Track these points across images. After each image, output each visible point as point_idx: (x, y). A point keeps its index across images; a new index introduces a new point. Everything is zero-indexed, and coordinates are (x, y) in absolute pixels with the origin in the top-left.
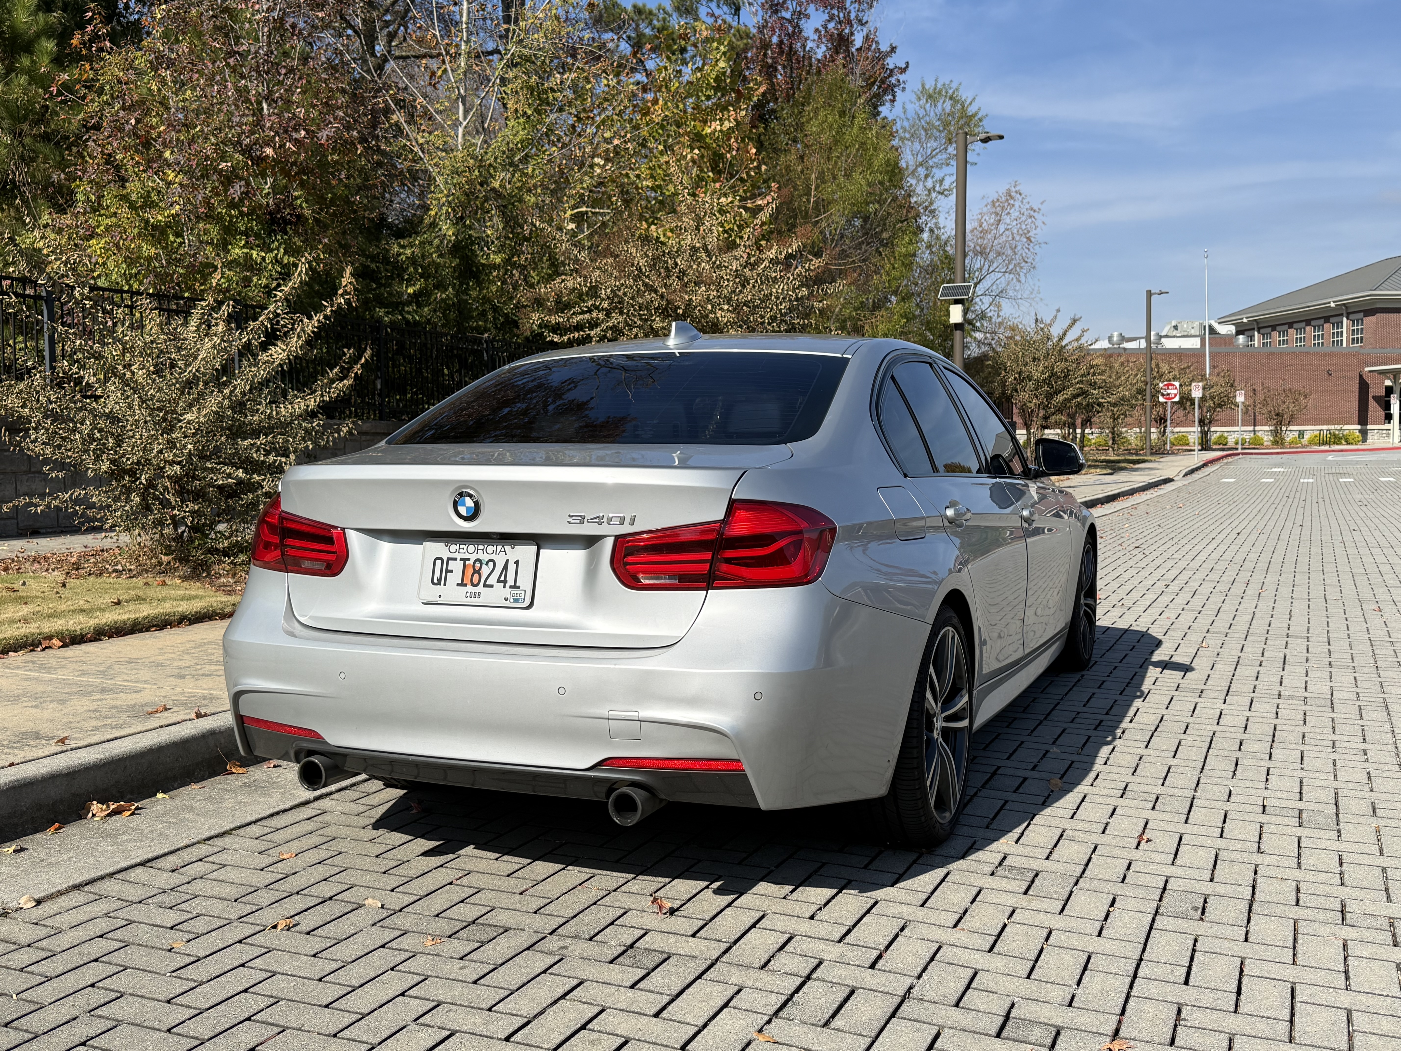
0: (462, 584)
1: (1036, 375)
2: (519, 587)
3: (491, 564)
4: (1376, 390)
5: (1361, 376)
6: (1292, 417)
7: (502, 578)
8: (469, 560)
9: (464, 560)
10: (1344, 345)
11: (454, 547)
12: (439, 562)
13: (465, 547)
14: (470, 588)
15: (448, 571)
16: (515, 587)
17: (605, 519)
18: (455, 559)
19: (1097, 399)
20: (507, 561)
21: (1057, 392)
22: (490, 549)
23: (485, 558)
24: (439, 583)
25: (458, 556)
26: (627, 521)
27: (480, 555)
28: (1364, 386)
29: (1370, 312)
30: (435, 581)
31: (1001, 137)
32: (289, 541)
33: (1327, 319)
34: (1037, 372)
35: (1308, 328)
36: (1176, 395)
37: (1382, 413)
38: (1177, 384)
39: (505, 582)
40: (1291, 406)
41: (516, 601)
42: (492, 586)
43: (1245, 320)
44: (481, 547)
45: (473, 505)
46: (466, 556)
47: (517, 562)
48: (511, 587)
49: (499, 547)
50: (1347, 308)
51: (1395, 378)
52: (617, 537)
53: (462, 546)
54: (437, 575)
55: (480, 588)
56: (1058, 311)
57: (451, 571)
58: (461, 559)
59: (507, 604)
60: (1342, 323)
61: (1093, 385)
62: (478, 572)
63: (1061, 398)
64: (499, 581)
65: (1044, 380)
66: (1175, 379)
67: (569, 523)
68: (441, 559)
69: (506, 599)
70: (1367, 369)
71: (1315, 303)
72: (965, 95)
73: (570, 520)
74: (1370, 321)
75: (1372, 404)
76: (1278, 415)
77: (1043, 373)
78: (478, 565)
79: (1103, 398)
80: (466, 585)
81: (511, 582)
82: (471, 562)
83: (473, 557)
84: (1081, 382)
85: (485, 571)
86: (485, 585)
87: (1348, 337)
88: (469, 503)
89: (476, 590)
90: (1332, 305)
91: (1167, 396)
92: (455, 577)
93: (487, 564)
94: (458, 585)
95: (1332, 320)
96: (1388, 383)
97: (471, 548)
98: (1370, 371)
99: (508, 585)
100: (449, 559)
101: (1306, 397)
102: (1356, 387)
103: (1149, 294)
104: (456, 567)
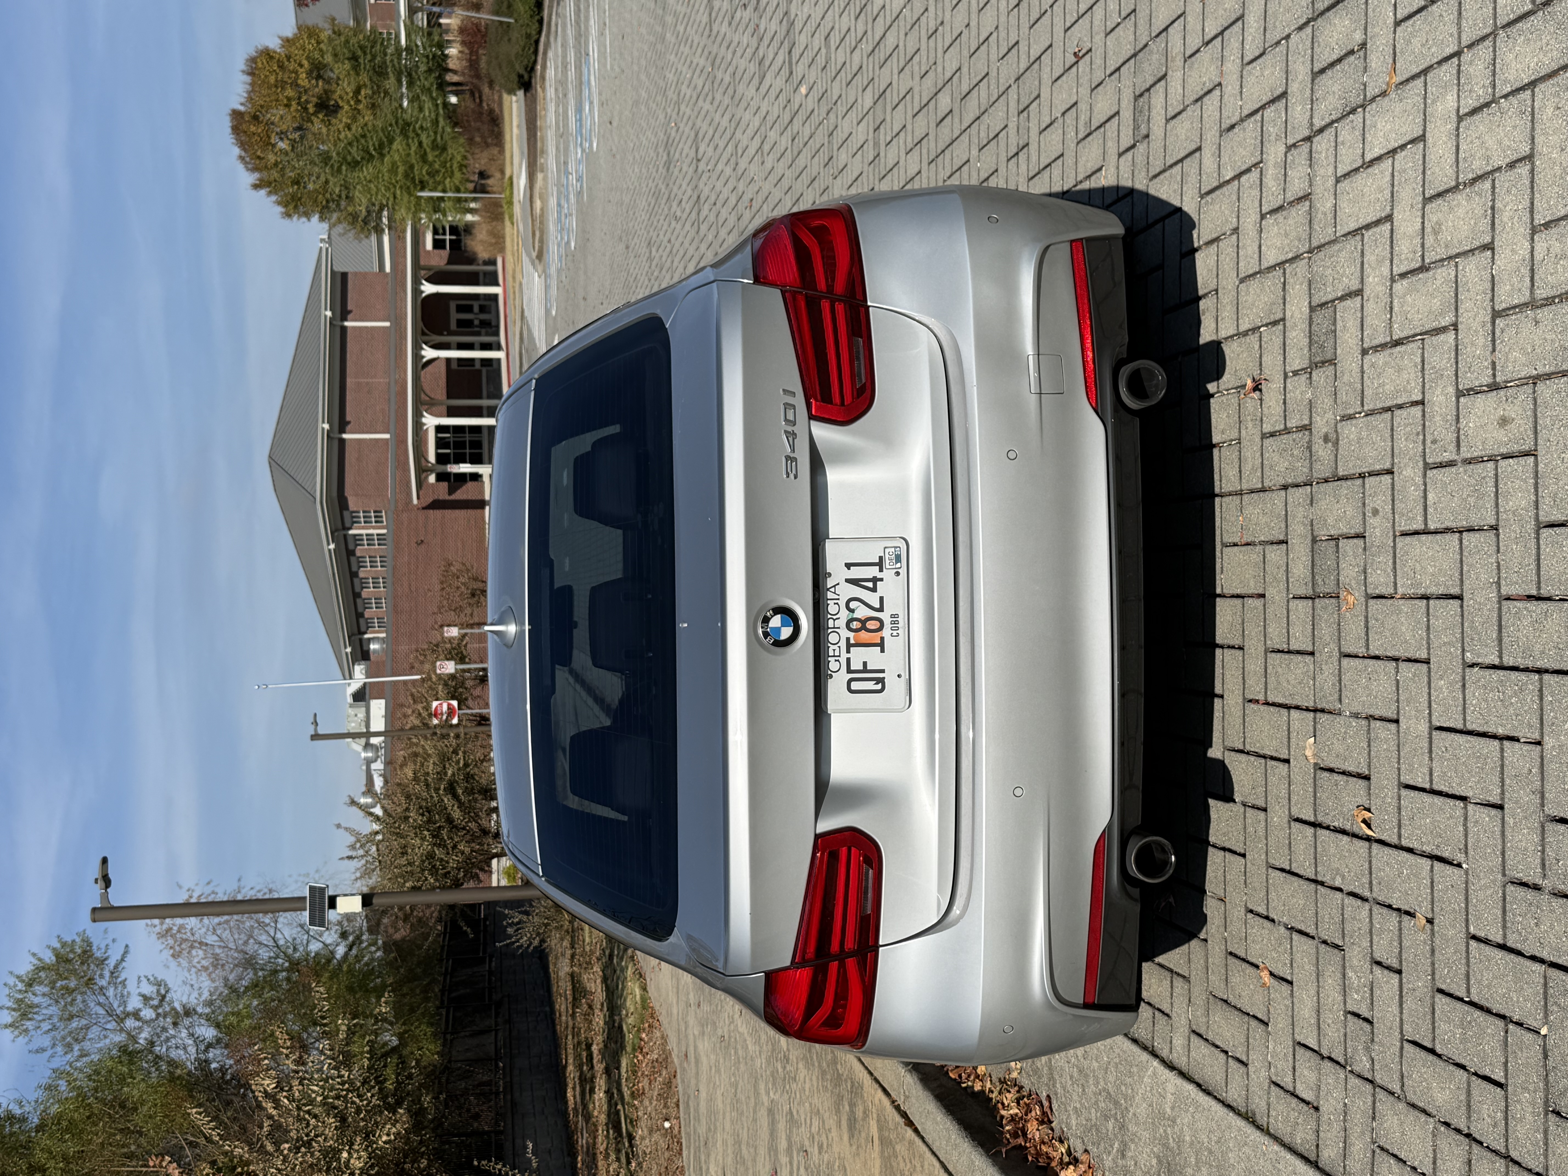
0: (881, 645)
1: (427, 846)
2: (881, 558)
3: (853, 605)
4: (442, 492)
5: (424, 508)
6: (475, 579)
7: (870, 585)
8: (848, 639)
9: (849, 646)
10: (384, 531)
11: (833, 665)
12: (855, 686)
13: (832, 647)
14: (886, 633)
15: (865, 670)
16: (880, 564)
17: (790, 429)
18: (848, 660)
19: (459, 769)
20: (847, 581)
21: (450, 820)
22: (832, 609)
23: (844, 615)
24: (881, 681)
25: (844, 656)
26: (790, 400)
27: (841, 623)
28: (437, 505)
29: (343, 503)
30: (879, 687)
31: (105, 861)
32: (835, 947)
33: (351, 553)
34: (420, 846)
35: (361, 575)
36: (449, 705)
37: (470, 485)
38: (435, 704)
39: (875, 580)
40: (462, 580)
41: (898, 559)
42: (881, 599)
43: (349, 650)
44: (831, 623)
45: (779, 616)
46: (843, 644)
47: (848, 566)
48: (881, 570)
49: (830, 595)
50: (337, 530)
51: (426, 471)
52: (811, 417)
53: (831, 653)
54: (870, 685)
55: (885, 616)
56: (339, 826)
57: (865, 664)
58: (848, 651)
59: (903, 571)
60: (355, 535)
61: (442, 774)
62: (863, 622)
63: (457, 814)
64: (874, 590)
65: (433, 837)
66: (427, 708)
67: (796, 477)
68: (849, 682)
69: (898, 574)
70: (415, 501)
71: (329, 567)
72: (25, 967)
73: (792, 476)
74: (353, 503)
75: (459, 495)
76: (473, 595)
77: (423, 839)
78: (855, 625)
79: (458, 762)
80: (882, 639)
81: (873, 572)
82: (851, 635)
83: (845, 633)
84: (437, 790)
85: (862, 612)
86: (881, 609)
87: (374, 528)
88: (776, 621)
89: (887, 620)
90: (332, 546)
91: (451, 712)
92: (872, 657)
93: (852, 611)
94: (882, 651)
95: (351, 547)
96: (432, 479)
97: (833, 638)
98: (418, 498)
99: (879, 575)
100: (849, 671)
101: (450, 565)
102: (438, 513)
103: (316, 737)
104: (858, 656)
